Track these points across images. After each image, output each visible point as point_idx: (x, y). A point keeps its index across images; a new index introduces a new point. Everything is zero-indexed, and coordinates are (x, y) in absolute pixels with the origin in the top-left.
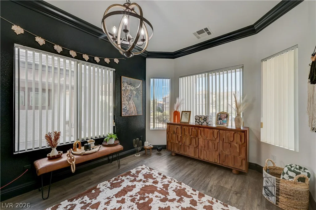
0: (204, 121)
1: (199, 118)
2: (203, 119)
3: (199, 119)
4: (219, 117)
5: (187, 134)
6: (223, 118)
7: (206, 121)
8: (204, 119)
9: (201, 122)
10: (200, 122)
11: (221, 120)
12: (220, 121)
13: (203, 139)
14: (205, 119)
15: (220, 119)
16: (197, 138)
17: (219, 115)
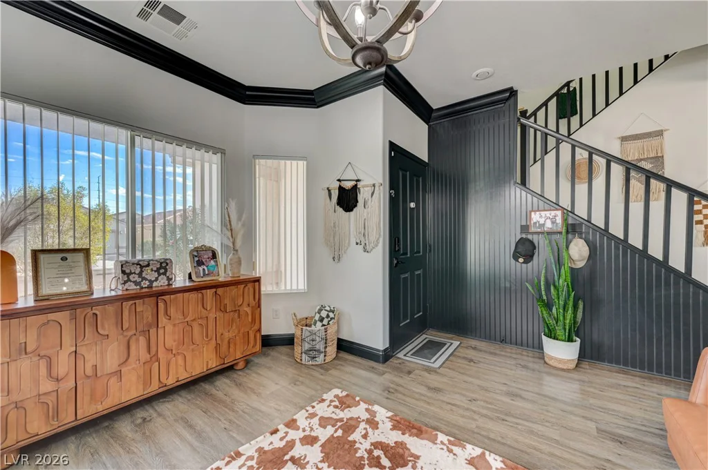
0: (159, 274)
1: (142, 267)
2: (155, 269)
3: (141, 272)
4: (196, 259)
5: (106, 333)
6: (206, 261)
7: (165, 274)
8: (158, 270)
9: (146, 279)
10: (144, 279)
11: (203, 264)
12: (201, 268)
13: (174, 325)
14: (163, 267)
15: (200, 263)
16: (153, 331)
17: (195, 254)
